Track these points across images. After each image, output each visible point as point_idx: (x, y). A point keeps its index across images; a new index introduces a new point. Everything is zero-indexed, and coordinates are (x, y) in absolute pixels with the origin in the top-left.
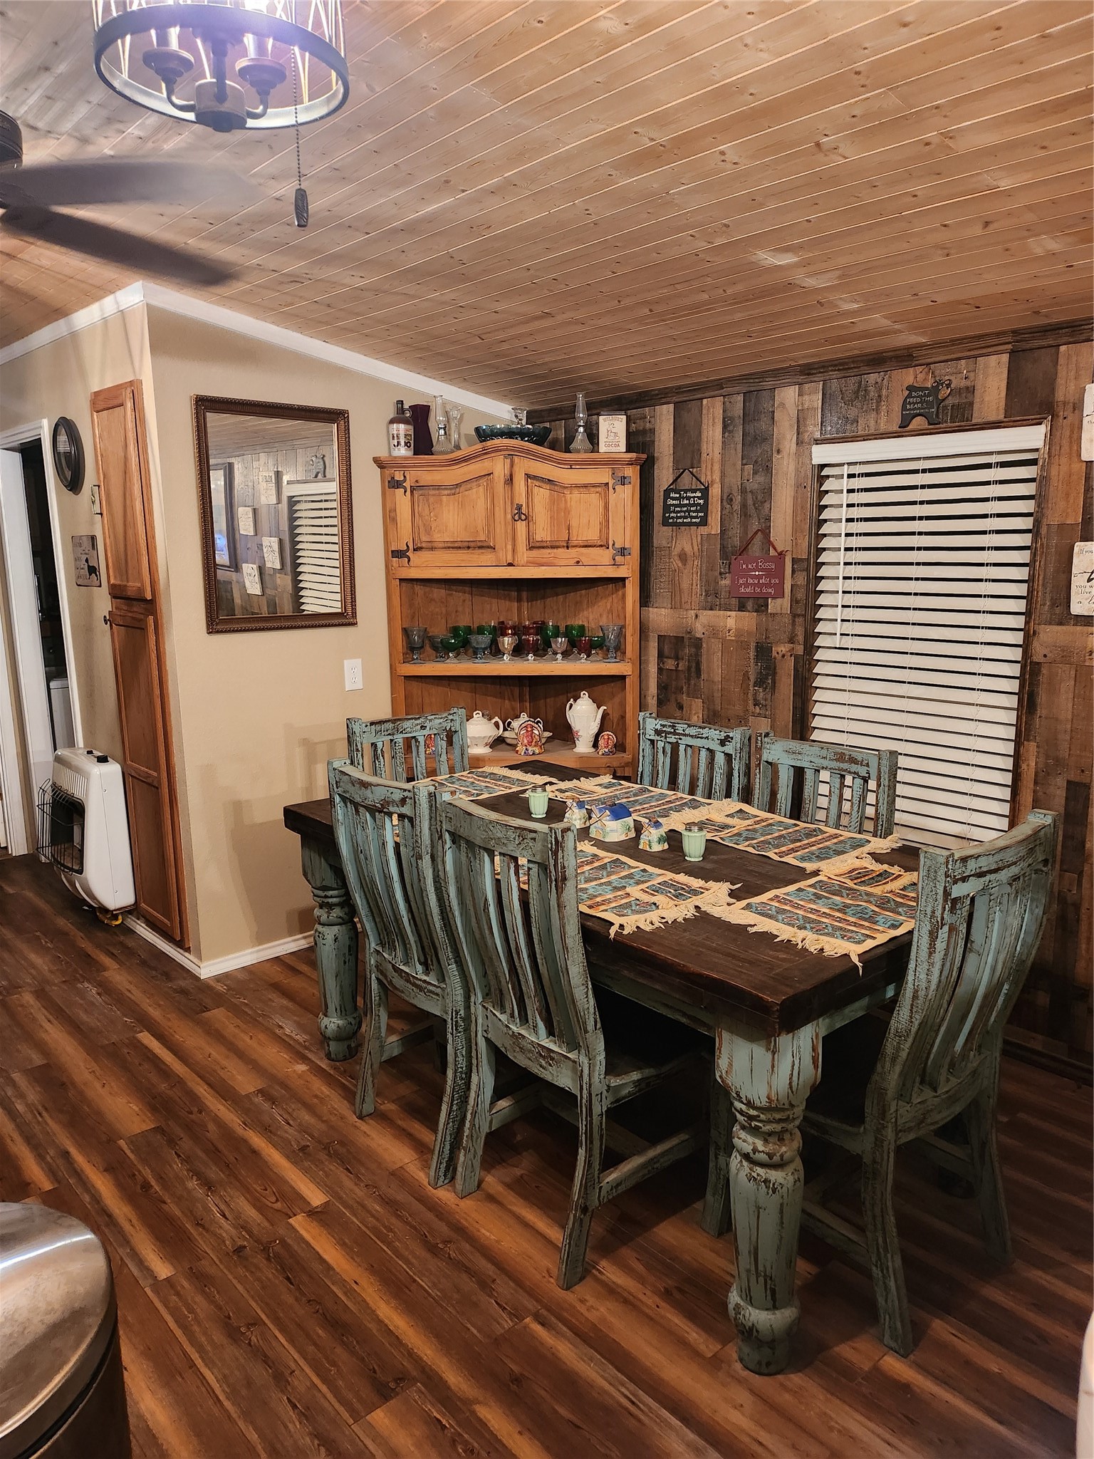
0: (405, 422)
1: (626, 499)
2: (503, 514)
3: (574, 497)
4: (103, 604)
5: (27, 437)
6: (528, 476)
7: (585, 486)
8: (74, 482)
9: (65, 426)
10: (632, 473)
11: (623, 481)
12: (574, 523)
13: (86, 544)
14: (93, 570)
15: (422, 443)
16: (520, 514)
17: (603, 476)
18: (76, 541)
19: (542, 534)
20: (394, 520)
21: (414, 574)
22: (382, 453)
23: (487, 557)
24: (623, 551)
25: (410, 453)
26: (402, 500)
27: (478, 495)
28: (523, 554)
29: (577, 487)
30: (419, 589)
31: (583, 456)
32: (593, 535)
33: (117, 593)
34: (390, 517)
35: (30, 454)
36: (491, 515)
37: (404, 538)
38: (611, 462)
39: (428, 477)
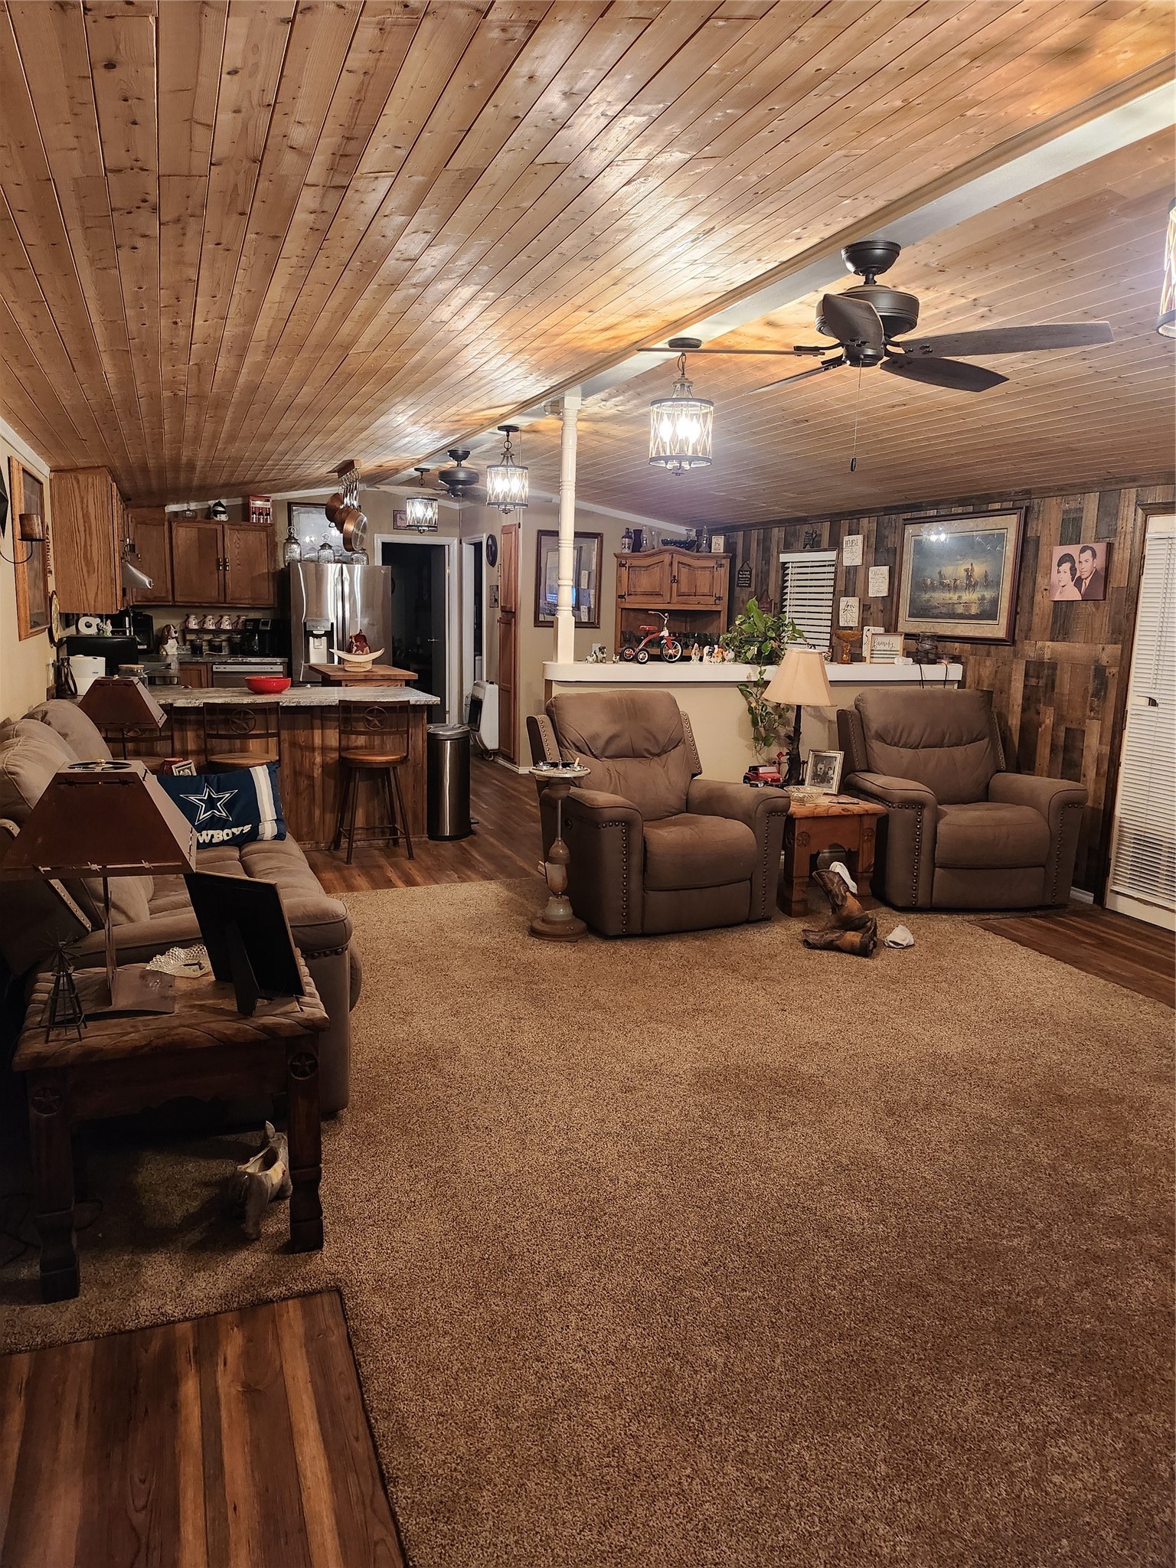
0: (630, 537)
1: (723, 574)
2: (667, 580)
3: (699, 572)
4: (499, 614)
5: (477, 540)
6: (679, 562)
7: (704, 568)
8: (492, 562)
9: (492, 537)
10: (726, 562)
11: (721, 566)
12: (698, 584)
13: (495, 588)
14: (496, 600)
15: (637, 546)
16: (674, 580)
17: (712, 563)
18: (491, 587)
19: (684, 589)
20: (620, 581)
21: (627, 606)
22: (618, 552)
23: (659, 599)
24: (719, 598)
25: (629, 552)
26: (624, 571)
27: (657, 570)
28: (675, 599)
29: (701, 568)
30: (632, 614)
31: (704, 554)
32: (706, 590)
33: (503, 609)
34: (619, 580)
35: (478, 546)
36: (661, 579)
37: (624, 591)
38: (716, 557)
39: (636, 563)
